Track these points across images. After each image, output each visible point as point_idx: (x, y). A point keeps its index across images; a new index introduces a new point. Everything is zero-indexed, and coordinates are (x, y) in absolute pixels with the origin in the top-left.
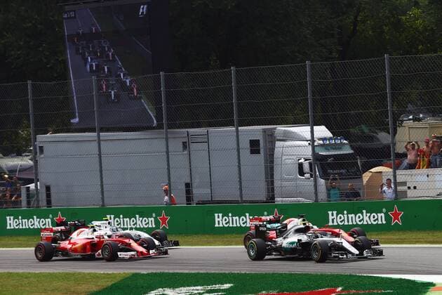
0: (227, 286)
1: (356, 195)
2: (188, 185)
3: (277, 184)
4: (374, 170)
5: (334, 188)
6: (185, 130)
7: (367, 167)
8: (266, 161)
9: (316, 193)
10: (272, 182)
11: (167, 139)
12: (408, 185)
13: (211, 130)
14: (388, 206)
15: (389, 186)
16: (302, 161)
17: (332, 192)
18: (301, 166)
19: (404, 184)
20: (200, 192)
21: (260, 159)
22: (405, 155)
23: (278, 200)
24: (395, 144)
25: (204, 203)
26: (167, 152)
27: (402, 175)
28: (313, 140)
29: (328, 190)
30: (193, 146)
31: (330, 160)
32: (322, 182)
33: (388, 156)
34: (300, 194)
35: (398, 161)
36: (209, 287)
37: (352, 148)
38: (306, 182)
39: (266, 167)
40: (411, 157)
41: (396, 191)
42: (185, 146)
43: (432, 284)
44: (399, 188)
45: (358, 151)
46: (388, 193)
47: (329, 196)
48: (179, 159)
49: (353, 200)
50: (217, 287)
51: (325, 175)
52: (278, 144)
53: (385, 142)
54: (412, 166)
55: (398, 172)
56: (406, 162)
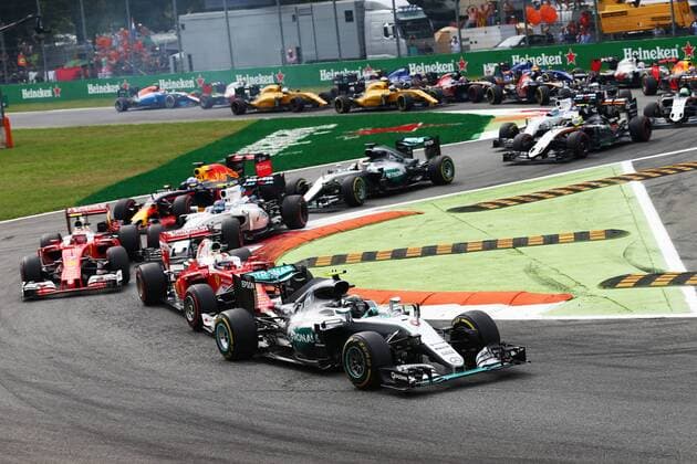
0: (332, 126)
1: (430, 50)
2: (298, 49)
3: (367, 44)
4: (443, 30)
5: (412, 45)
6: (294, 6)
7: (437, 28)
8: (358, 27)
9: (399, 49)
10: (364, 44)
11: (280, 13)
12: (471, 40)
13: (314, 4)
14: (456, 57)
15: (456, 42)
16: (387, 25)
17: (411, 48)
18: (386, 29)
19: (468, 39)
20: (307, 54)
21: (353, 25)
22: (467, 17)
23: (369, 57)
24: (458, 9)
25: (312, 62)
26: (281, 24)
27: (466, 33)
28: (394, 9)
29: (408, 47)
30: (300, 18)
31: (408, 24)
32: (403, 41)
33: (453, 19)
34: (387, 52)
35: (461, 21)
36: (318, 128)
37: (425, 13)
38: (390, 42)
39: (359, 33)
40: (471, 18)
41: (461, 45)
42: (294, 18)
43: (492, 117)
44: (464, 43)
45: (430, 16)
46: (456, 47)
47: (409, 52)
48: (290, 28)
49: (427, 54)
50: (324, 127)
51: (405, 36)
52: (367, 13)
53: (451, 8)
54: (473, 25)
55: (463, 31)
56: (468, 23)
